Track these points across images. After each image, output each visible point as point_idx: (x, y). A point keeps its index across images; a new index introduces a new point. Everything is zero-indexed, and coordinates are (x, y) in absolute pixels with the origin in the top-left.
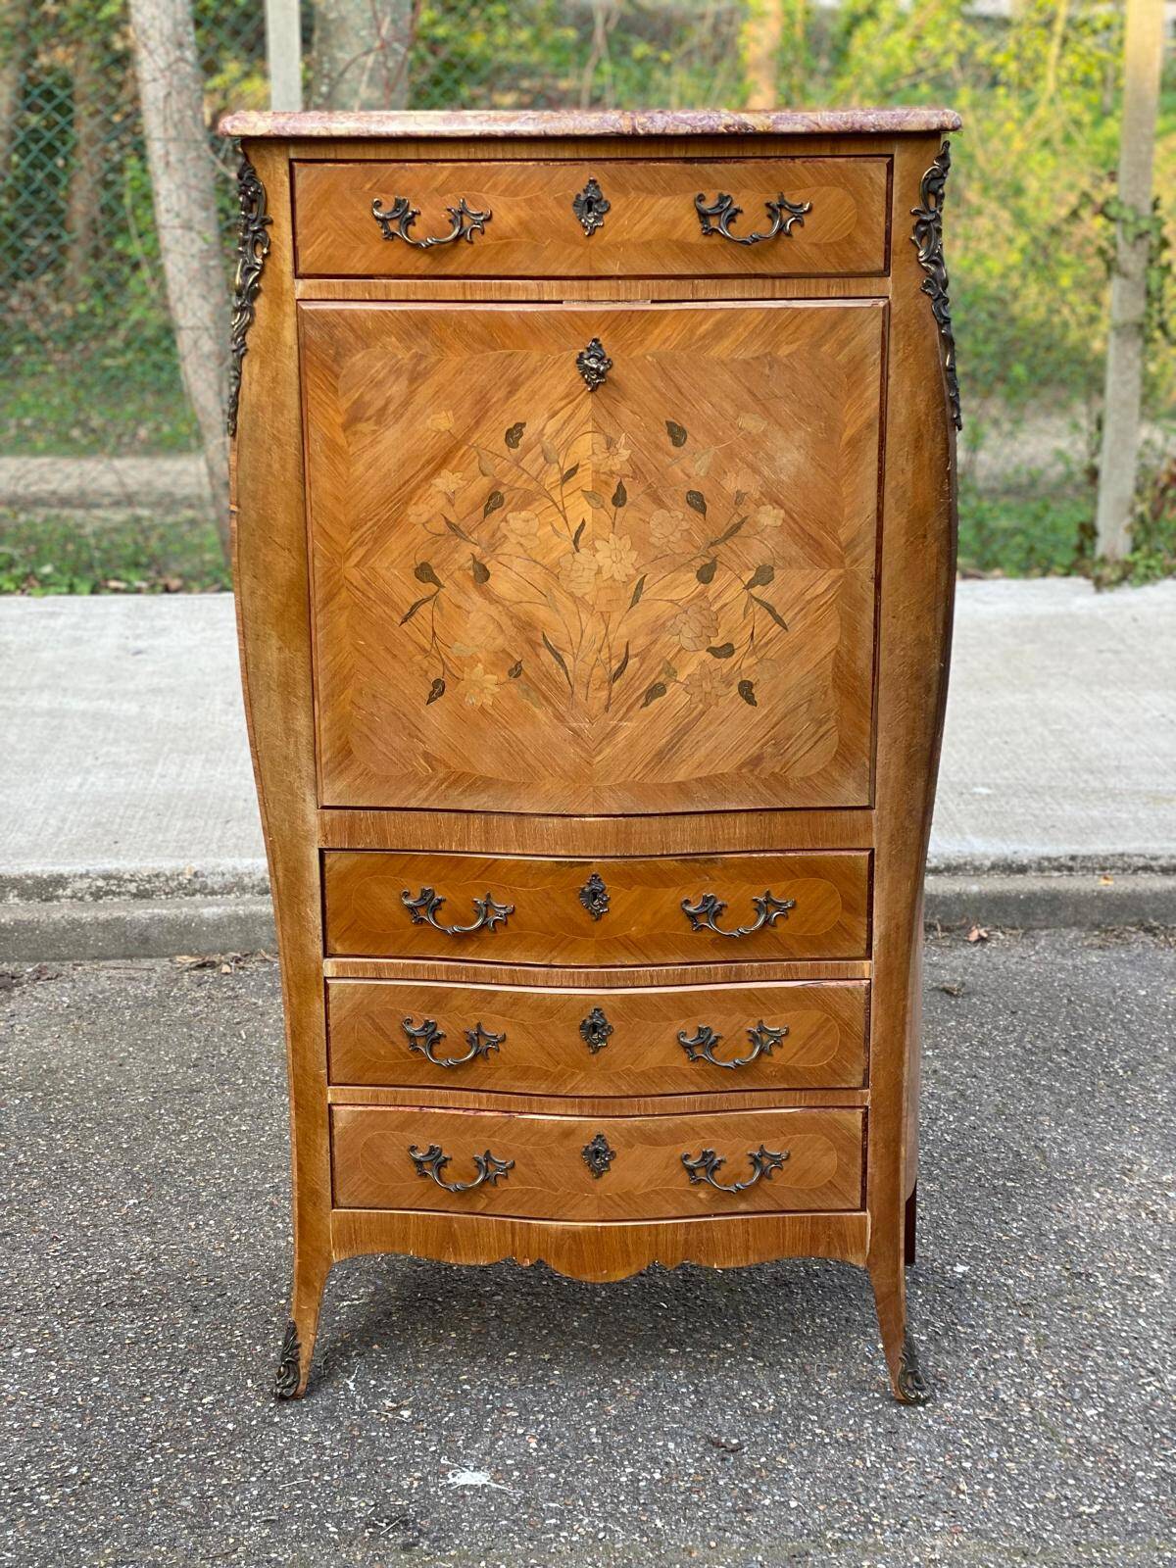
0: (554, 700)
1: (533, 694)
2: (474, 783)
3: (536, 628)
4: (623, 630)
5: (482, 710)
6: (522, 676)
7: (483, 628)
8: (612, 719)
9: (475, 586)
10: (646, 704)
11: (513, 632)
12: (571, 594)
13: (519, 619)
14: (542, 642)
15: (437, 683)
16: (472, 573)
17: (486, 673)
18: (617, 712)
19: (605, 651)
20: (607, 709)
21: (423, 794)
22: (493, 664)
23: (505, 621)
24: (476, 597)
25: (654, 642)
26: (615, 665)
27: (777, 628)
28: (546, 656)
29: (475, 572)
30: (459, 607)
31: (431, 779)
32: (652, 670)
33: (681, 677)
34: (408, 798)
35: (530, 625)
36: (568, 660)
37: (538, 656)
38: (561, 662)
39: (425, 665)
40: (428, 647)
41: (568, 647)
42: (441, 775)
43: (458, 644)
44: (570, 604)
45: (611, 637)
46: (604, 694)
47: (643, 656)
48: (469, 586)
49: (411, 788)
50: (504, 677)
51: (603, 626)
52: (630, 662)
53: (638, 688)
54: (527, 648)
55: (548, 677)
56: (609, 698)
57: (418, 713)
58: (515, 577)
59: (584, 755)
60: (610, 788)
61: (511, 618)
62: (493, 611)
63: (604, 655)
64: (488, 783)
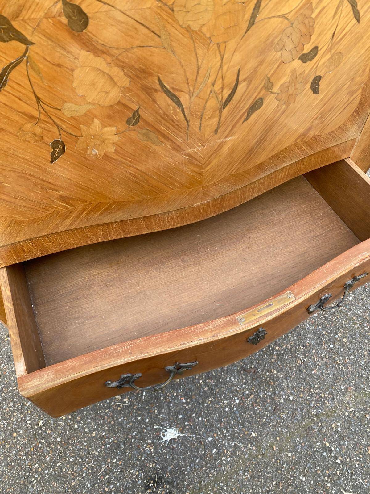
0: (172, 136)
1: (152, 135)
2: (110, 206)
3: (150, 74)
4: (237, 57)
5: (106, 157)
6: (141, 123)
7: (93, 84)
8: (219, 139)
9: (73, 37)
10: (247, 119)
11: (126, 82)
12: (188, 29)
13: (131, 67)
14: (158, 87)
15: (55, 144)
16: (64, 20)
17: (104, 126)
18: (225, 130)
19: (219, 82)
20: (216, 131)
21: (68, 222)
22: (109, 117)
23: (116, 72)
24: (75, 48)
25: (261, 63)
26: (226, 93)
27: (354, 21)
28: (163, 100)
29: (69, 17)
30: (59, 65)
31: (71, 212)
32: (256, 88)
33: (276, 89)
34: (57, 226)
35: (144, 71)
36: (184, 99)
37: (154, 101)
38: (178, 102)
39: (38, 130)
40: (36, 114)
41: (184, 87)
42: (80, 208)
43: (68, 105)
44: (186, 40)
45: (225, 68)
46: (215, 120)
47: (249, 80)
48: (64, 36)
49: (57, 221)
50: (123, 126)
51: (219, 58)
52: (239, 87)
53: (243, 107)
54: (143, 96)
55: (167, 118)
56: (219, 124)
57: (45, 171)
58: (122, 17)
59: (196, 169)
60: (215, 184)
61: (123, 68)
62: (100, 63)
63: (217, 88)
64: (121, 205)
